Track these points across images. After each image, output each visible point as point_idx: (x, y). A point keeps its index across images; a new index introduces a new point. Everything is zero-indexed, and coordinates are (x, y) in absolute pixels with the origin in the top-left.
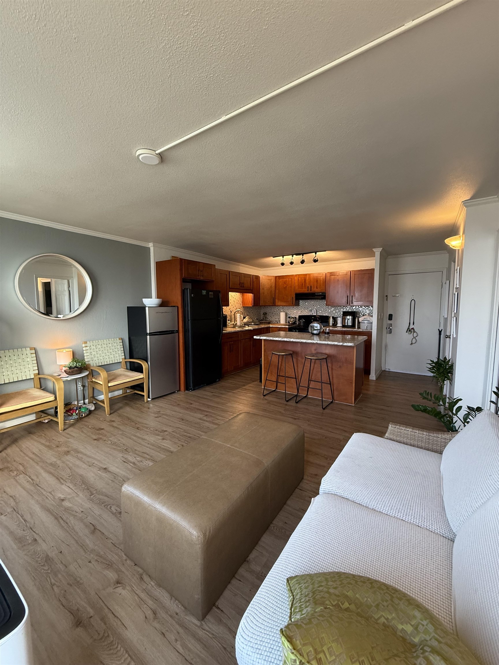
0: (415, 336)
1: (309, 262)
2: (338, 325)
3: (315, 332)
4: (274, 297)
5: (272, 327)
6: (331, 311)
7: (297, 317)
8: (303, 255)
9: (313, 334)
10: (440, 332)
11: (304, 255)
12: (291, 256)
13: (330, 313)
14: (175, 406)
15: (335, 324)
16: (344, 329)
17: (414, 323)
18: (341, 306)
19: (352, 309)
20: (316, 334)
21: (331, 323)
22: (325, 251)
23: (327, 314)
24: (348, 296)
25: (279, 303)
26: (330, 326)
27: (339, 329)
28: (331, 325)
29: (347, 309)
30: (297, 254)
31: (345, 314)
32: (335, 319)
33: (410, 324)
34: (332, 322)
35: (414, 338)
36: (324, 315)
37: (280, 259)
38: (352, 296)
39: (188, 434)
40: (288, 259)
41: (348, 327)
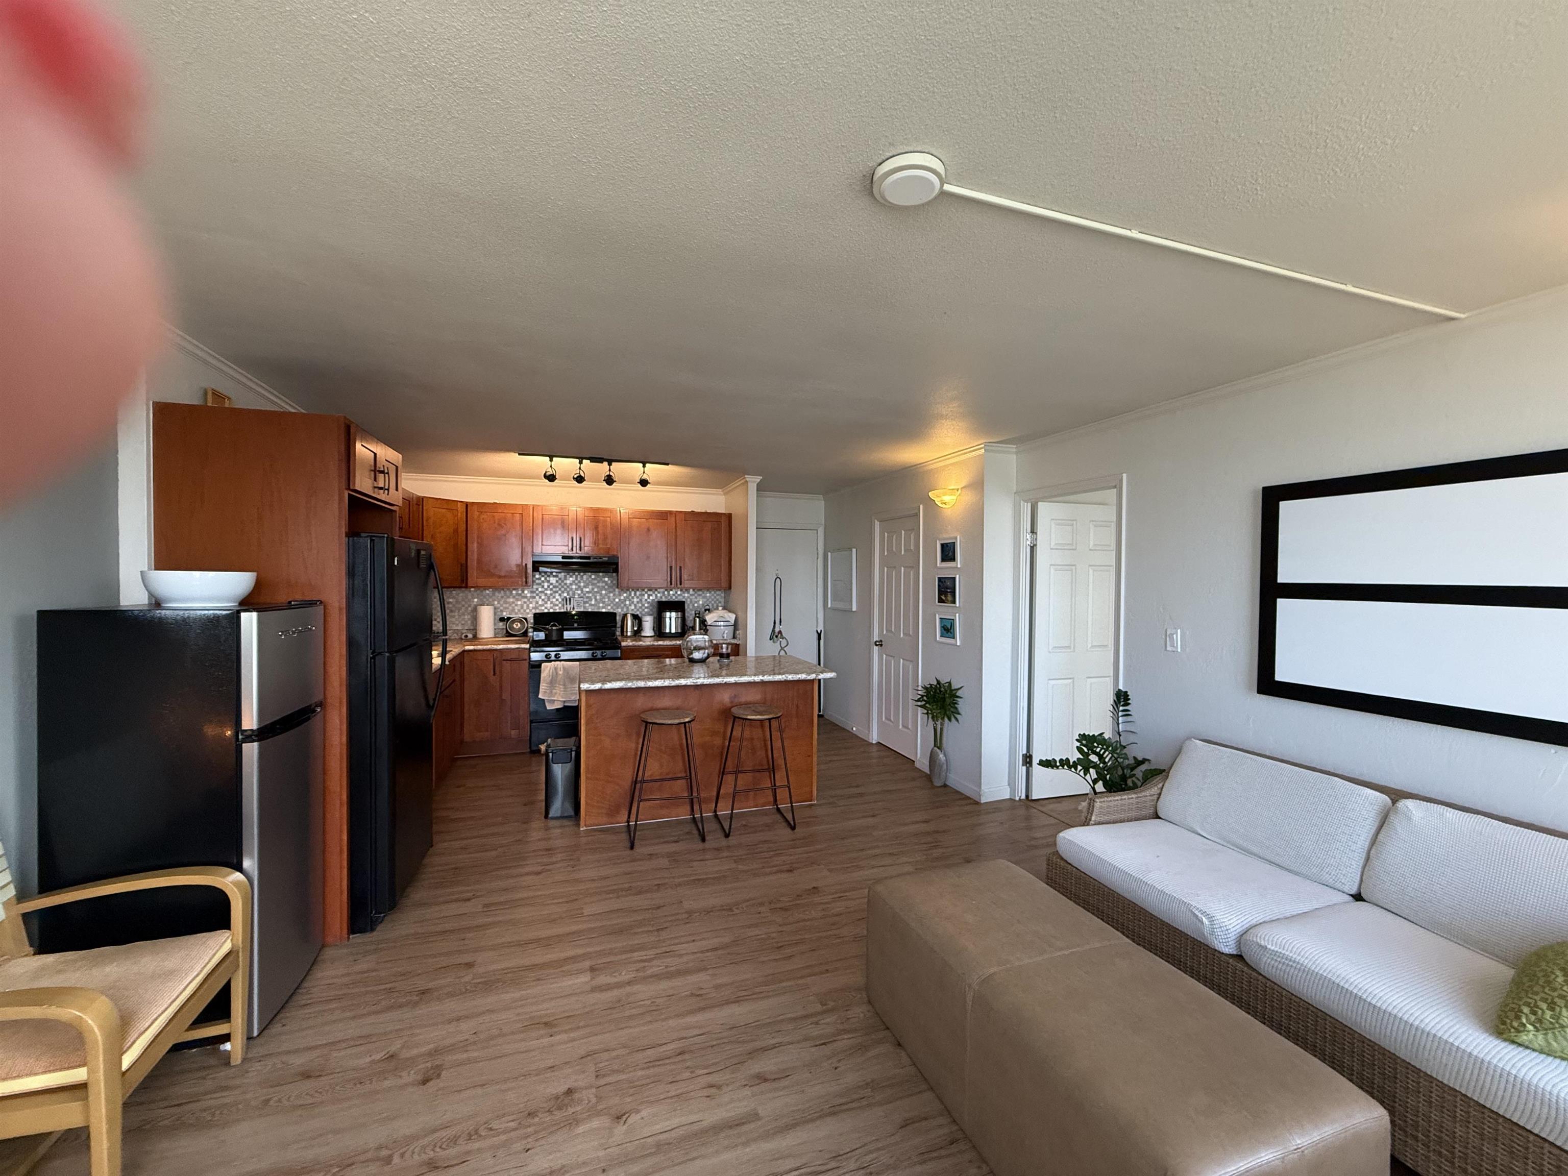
0: (783, 646)
2: (643, 634)
3: (697, 655)
4: (464, 562)
6: (620, 600)
7: (530, 617)
8: (610, 465)
9: (692, 661)
10: (819, 635)
11: (613, 464)
12: (577, 461)
13: (617, 605)
15: (637, 633)
16: (660, 643)
17: (780, 622)
18: (643, 590)
19: (669, 594)
21: (629, 629)
22: (667, 464)
23: (609, 609)
24: (671, 567)
25: (482, 581)
26: (627, 637)
27: (648, 642)
28: (629, 634)
30: (593, 460)
31: (663, 607)
32: (637, 618)
33: (775, 623)
34: (633, 626)
35: (782, 649)
36: (604, 610)
37: (542, 463)
38: (680, 567)
41: (671, 636)
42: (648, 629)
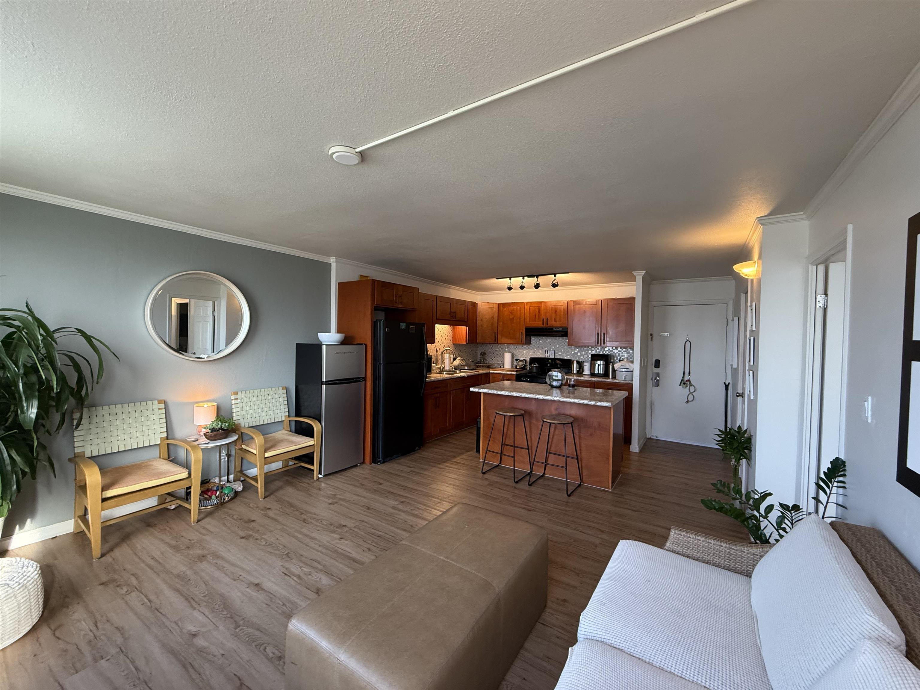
0: (691, 391)
1: (546, 286)
2: (584, 373)
3: (555, 383)
4: (496, 331)
5: (493, 373)
6: (575, 352)
7: (528, 360)
8: (537, 278)
9: (552, 387)
10: (727, 387)
11: (539, 277)
12: (522, 278)
13: (573, 355)
14: (356, 486)
15: (580, 372)
16: (593, 379)
17: (689, 373)
18: (588, 347)
19: (604, 350)
20: (556, 387)
21: (575, 370)
22: (568, 273)
23: (568, 357)
24: (598, 334)
25: (503, 341)
26: (573, 374)
27: (587, 378)
28: (575, 372)
29: (596, 351)
30: (529, 276)
31: (595, 358)
32: (580, 364)
33: (684, 373)
34: (576, 368)
35: (691, 393)
36: (566, 358)
37: (506, 282)
38: (604, 334)
39: (377, 532)
40: (517, 281)
41: (598, 375)
42: (587, 371)
